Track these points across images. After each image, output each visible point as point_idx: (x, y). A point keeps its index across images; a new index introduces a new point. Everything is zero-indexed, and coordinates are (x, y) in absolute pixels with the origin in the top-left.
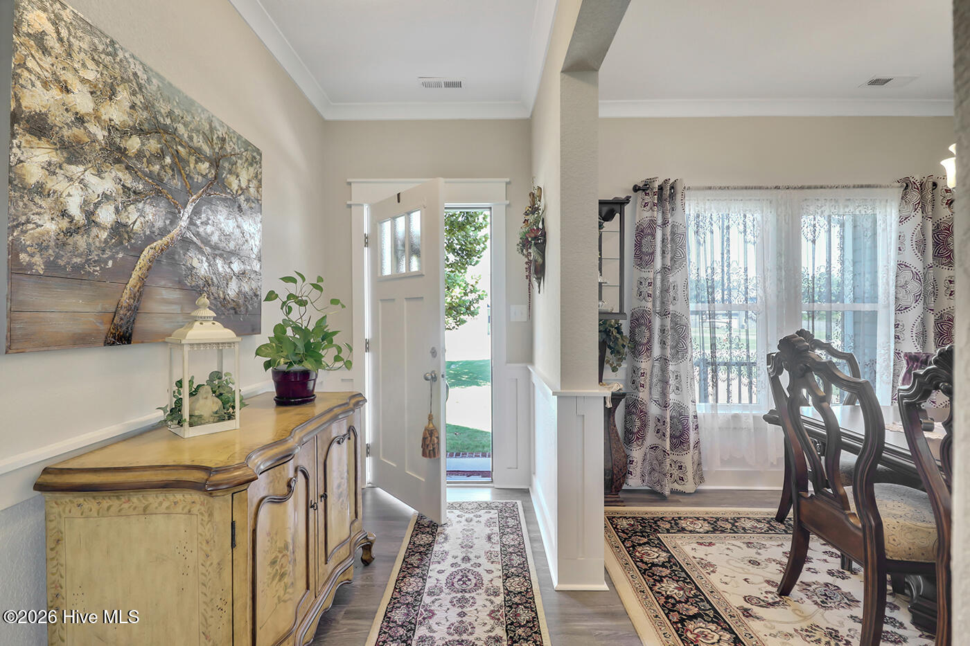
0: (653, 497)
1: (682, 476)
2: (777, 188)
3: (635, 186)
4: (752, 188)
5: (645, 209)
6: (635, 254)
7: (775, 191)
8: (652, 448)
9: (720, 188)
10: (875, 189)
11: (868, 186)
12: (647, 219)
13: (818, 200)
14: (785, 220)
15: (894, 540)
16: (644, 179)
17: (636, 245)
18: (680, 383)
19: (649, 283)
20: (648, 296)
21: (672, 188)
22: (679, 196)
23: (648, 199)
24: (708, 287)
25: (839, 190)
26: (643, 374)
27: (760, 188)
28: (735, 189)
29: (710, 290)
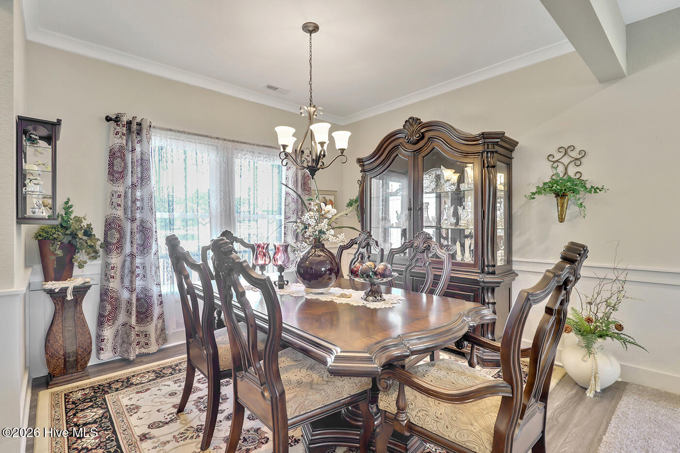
0: (123, 363)
1: (146, 342)
2: (218, 138)
3: (107, 117)
4: (201, 135)
5: (116, 136)
6: (109, 172)
7: (217, 141)
8: (123, 325)
9: (178, 131)
10: (274, 149)
11: (270, 147)
12: (118, 145)
13: (243, 150)
14: (223, 160)
15: (225, 358)
16: (116, 113)
17: (109, 164)
18: (145, 272)
19: (118, 195)
20: (118, 206)
21: (139, 124)
22: (144, 132)
23: (118, 129)
24: (169, 201)
25: (255, 146)
26: (113, 268)
27: (207, 136)
28: (189, 134)
29: (171, 203)
